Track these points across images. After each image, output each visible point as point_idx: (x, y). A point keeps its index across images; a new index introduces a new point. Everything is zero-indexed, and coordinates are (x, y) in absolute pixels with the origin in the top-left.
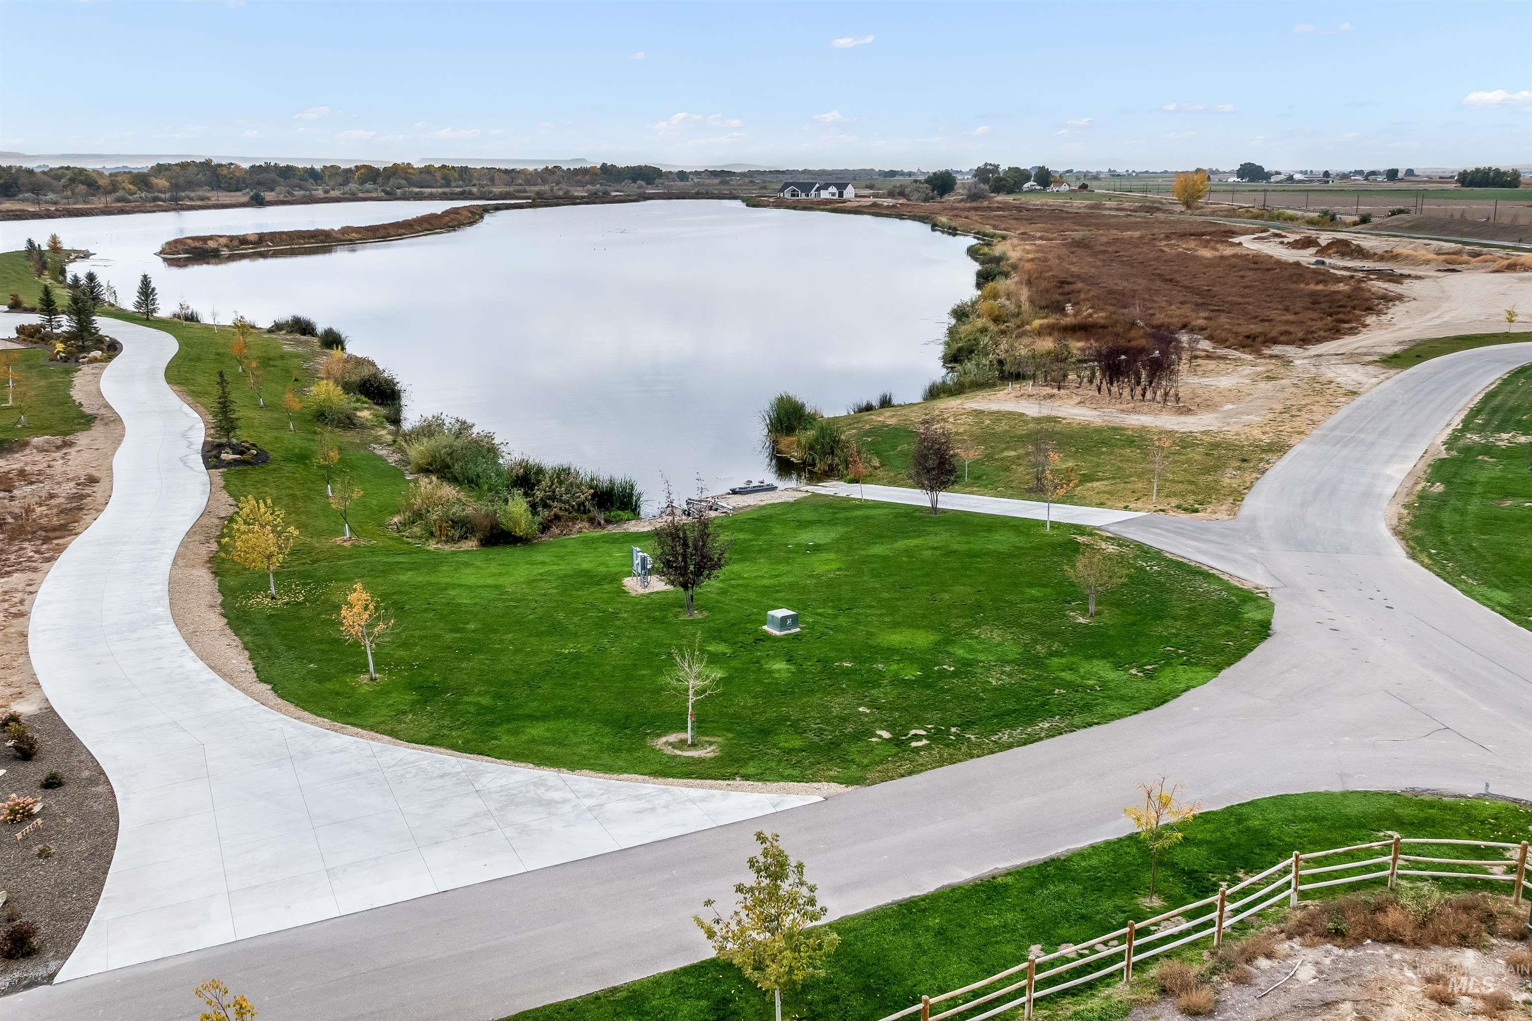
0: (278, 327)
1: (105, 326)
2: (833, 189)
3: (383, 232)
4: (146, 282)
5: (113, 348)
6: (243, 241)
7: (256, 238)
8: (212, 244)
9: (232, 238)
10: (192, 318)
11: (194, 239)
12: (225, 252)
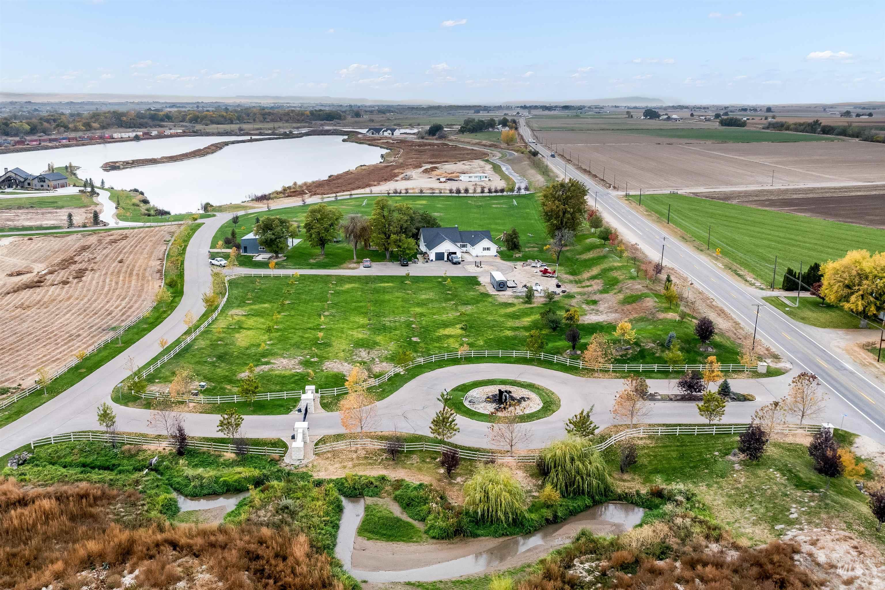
0: (131, 191)
1: (96, 190)
2: (389, 132)
3: (176, 159)
4: (103, 180)
5: (98, 194)
6: (127, 163)
7: (131, 162)
8: (117, 164)
9: (124, 162)
10: (112, 188)
11: (112, 162)
12: (122, 167)
